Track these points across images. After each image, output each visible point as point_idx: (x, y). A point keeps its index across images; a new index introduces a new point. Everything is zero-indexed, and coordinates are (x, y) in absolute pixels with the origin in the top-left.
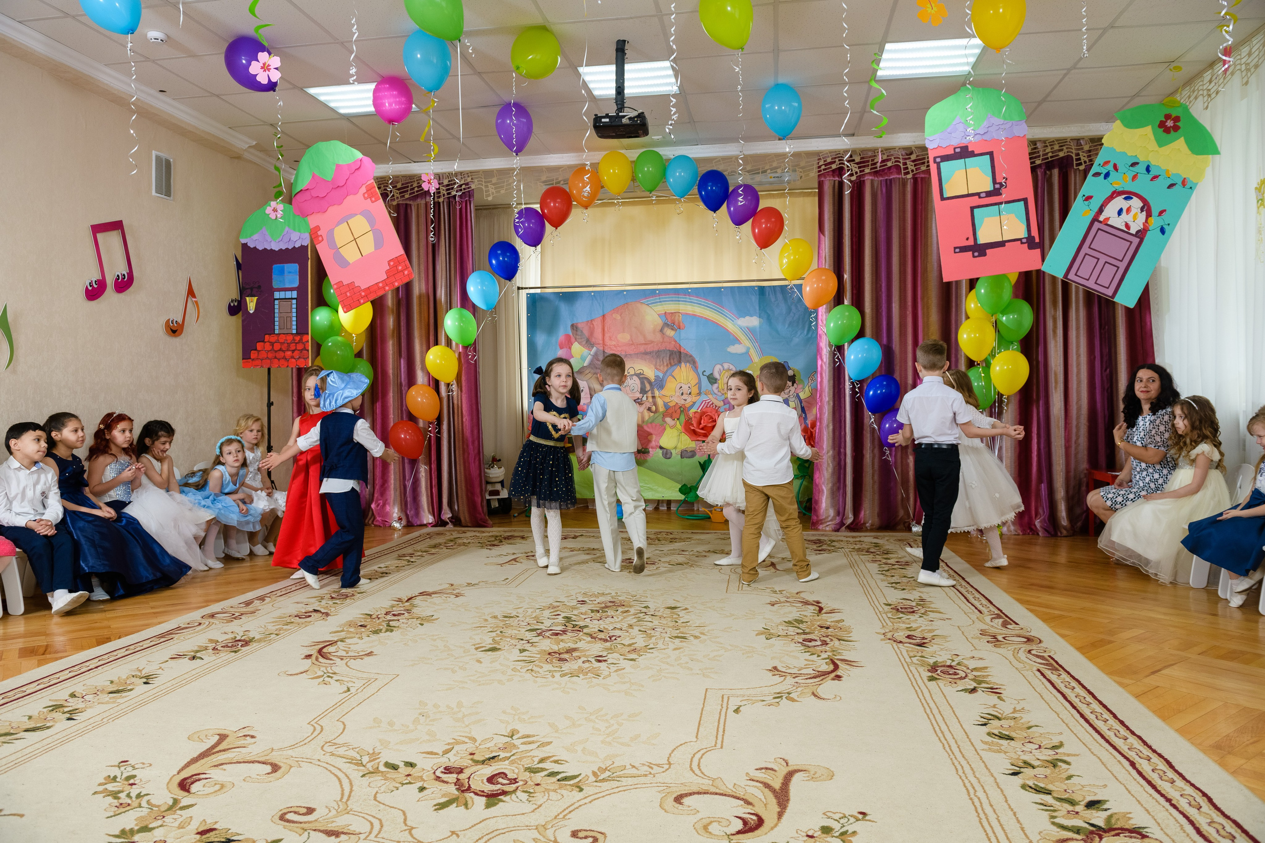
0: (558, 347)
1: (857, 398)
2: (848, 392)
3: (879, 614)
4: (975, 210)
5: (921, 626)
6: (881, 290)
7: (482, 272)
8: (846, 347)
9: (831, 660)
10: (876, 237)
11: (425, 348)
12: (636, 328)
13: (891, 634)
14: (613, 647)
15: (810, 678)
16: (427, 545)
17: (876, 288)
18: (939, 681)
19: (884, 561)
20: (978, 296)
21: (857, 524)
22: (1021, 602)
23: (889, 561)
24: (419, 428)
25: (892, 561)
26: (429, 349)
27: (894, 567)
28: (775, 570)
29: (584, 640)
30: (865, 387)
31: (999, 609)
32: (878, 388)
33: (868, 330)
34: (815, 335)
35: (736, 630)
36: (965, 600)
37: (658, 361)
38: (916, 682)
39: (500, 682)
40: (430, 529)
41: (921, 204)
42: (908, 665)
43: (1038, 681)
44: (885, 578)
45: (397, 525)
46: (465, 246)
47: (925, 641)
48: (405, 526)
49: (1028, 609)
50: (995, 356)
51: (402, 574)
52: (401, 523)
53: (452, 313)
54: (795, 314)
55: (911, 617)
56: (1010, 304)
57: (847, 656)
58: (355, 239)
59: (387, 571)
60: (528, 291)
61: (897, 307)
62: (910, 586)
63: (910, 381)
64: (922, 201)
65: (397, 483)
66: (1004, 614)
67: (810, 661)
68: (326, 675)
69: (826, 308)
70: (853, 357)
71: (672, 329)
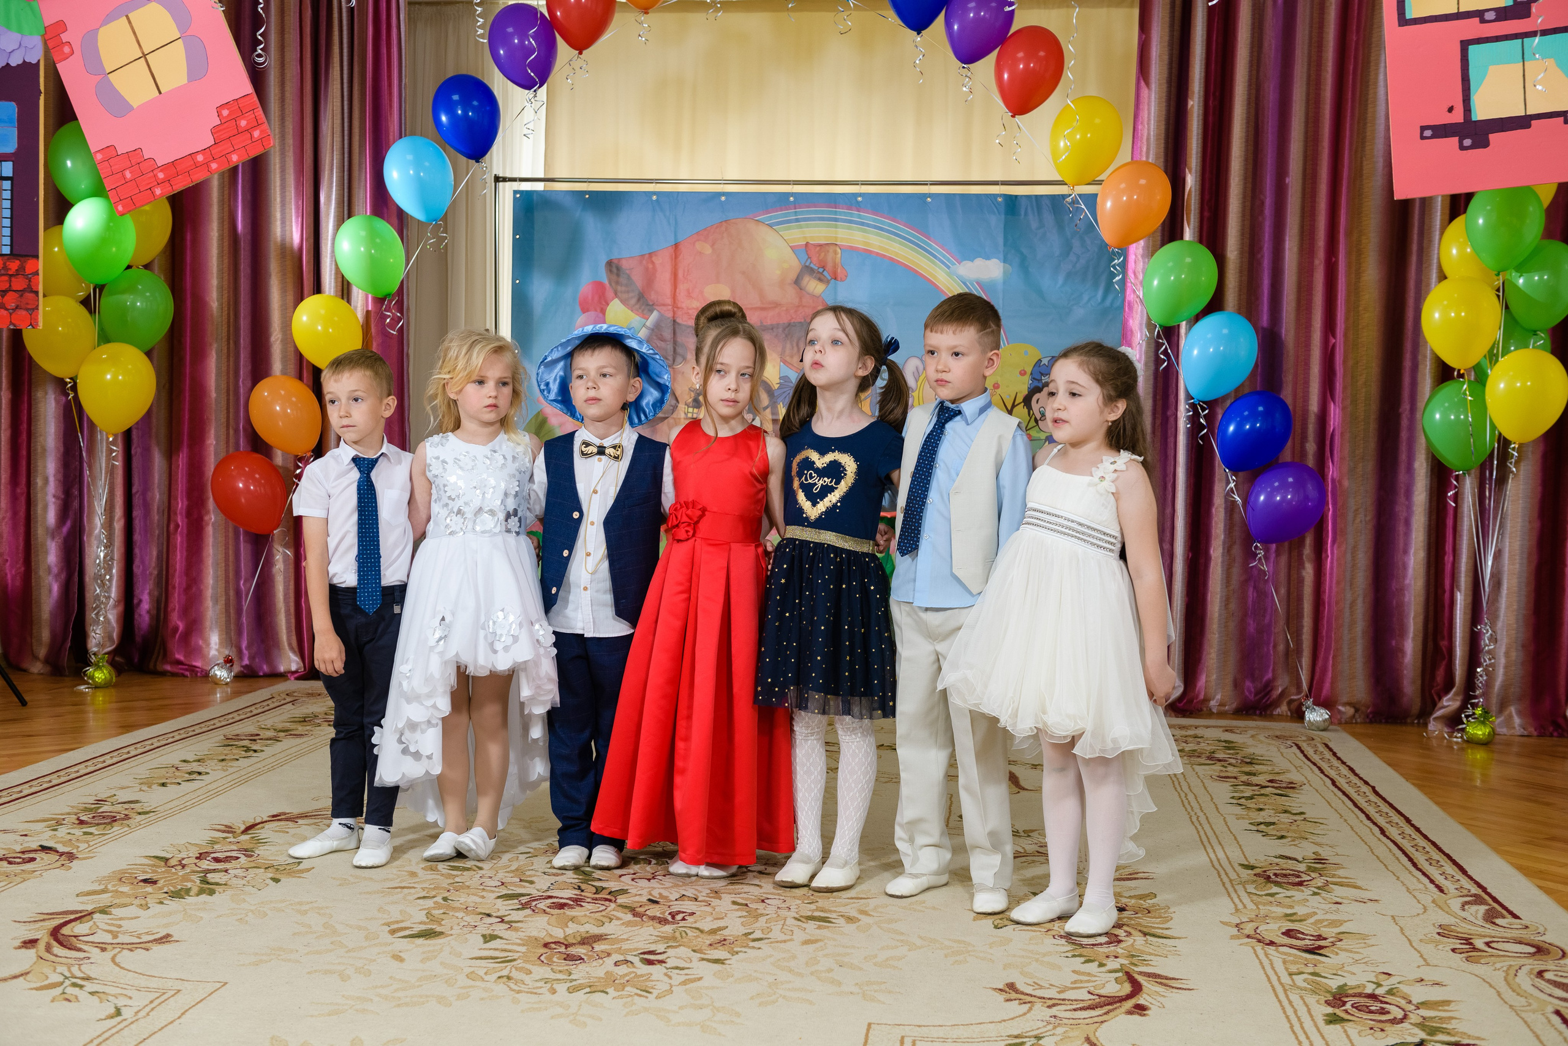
0: (578, 309)
1: (1202, 438)
2: (1183, 424)
3: (1228, 885)
4: (1472, 48)
5: (1315, 913)
6: (1262, 212)
7: (419, 141)
8: (1183, 331)
9: (1127, 974)
10: (1257, 98)
11: (290, 298)
12: (744, 273)
13: (1252, 926)
14: (677, 934)
15: (1081, 1009)
16: (285, 717)
17: (1252, 209)
18: (1347, 1026)
19: (1244, 778)
20: (1470, 231)
21: (1191, 701)
22: (1528, 872)
23: (1254, 780)
24: (275, 468)
25: (1261, 779)
26: (302, 300)
27: (1263, 791)
28: (1017, 790)
29: (618, 919)
30: (1220, 417)
31: (1479, 886)
32: (1245, 420)
33: (1231, 296)
34: (1118, 303)
35: (934, 908)
36: (1409, 864)
37: (788, 346)
38: (1301, 1024)
39: (441, 1000)
40: (292, 685)
41: (1358, 32)
42: (1285, 991)
43: (1555, 1034)
44: (1244, 812)
45: (221, 673)
46: (385, 83)
47: (1322, 943)
48: (237, 677)
49: (1540, 887)
50: (1497, 361)
51: (234, 776)
52: (230, 670)
53: (352, 226)
54: (1078, 257)
55: (1293, 892)
56: (1536, 252)
57: (1159, 966)
58: (145, 56)
59: (201, 769)
60: (516, 186)
61: (1295, 249)
62: (1295, 831)
63: (1314, 406)
64: (1358, 27)
65: (222, 584)
66: (1489, 895)
67: (1083, 974)
68: (67, 982)
69: (1146, 247)
70: (1195, 352)
71: (820, 280)
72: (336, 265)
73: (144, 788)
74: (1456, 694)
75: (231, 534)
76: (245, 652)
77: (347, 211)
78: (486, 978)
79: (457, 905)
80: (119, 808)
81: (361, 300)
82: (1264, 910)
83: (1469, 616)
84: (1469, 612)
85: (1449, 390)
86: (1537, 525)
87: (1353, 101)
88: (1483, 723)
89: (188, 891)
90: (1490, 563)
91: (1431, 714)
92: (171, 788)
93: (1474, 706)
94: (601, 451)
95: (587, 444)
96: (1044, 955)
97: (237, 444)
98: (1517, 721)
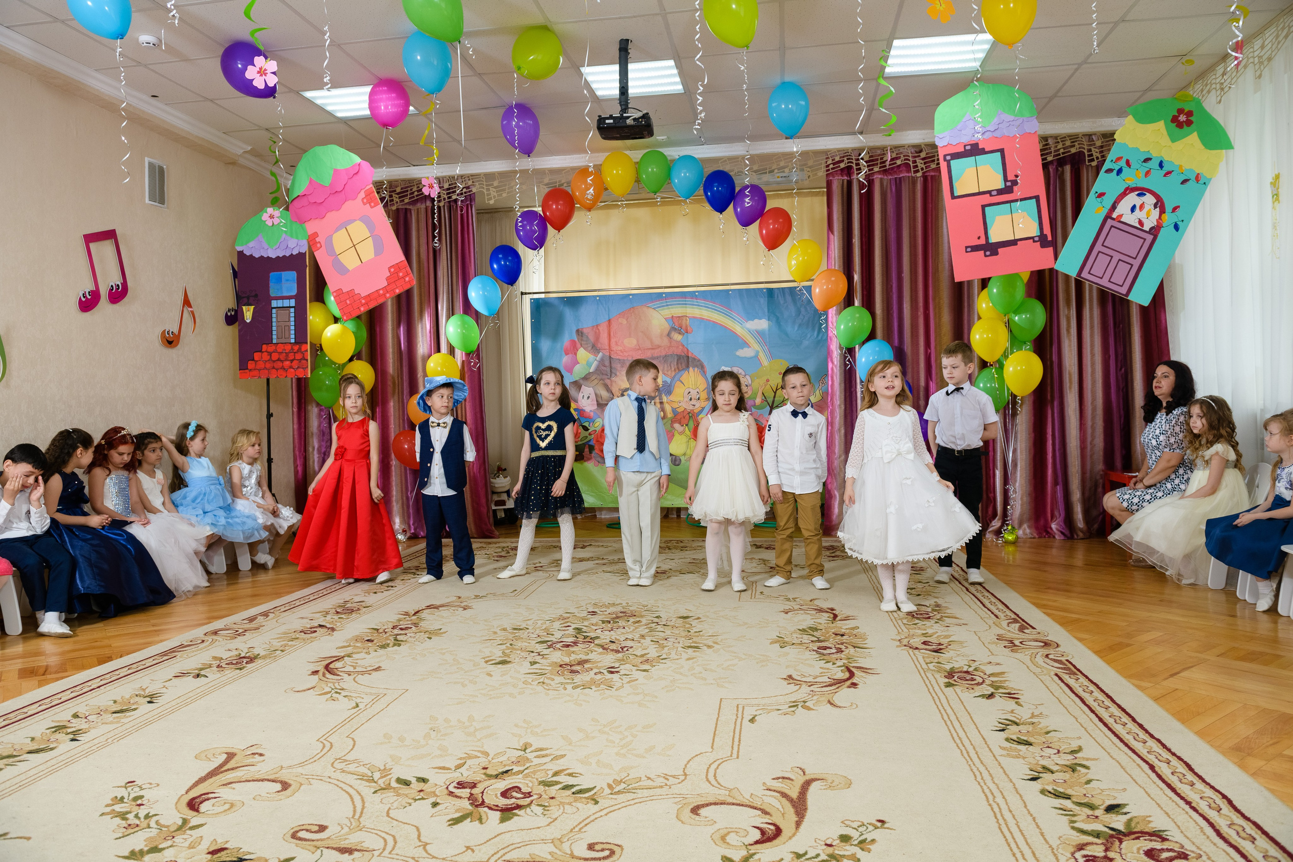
0: (564, 353)
3: (894, 620)
4: (986, 208)
5: (937, 632)
6: (892, 291)
7: (484, 278)
8: (857, 349)
9: (847, 667)
10: (886, 237)
11: (426, 355)
12: (642, 332)
13: (907, 640)
14: (625, 658)
15: (825, 686)
17: (887, 289)
18: (956, 688)
20: (989, 295)
22: (1038, 606)
26: (431, 356)
29: (595, 651)
31: (1015, 614)
33: (879, 332)
34: (824, 338)
35: (750, 639)
36: (981, 605)
38: (933, 688)
39: (511, 695)
41: (932, 203)
42: (924, 672)
43: (1056, 685)
46: (467, 251)
47: (941, 647)
48: (410, 538)
49: (1044, 613)
50: (1008, 357)
51: (409, 587)
52: (405, 535)
53: (454, 320)
54: (804, 316)
55: (926, 622)
56: (1022, 304)
57: (862, 663)
58: (354, 246)
59: (393, 585)
60: (531, 296)
61: (909, 308)
62: (925, 592)
63: (922, 383)
64: (932, 200)
65: (400, 494)
66: (1020, 618)
67: (825, 669)
68: (333, 691)
69: (837, 310)
70: (863, 360)
71: (679, 333)
72: (448, 340)
73: (367, 595)
74: (999, 520)
75: (403, 470)
76: (412, 527)
77: (451, 312)
78: (532, 683)
79: (517, 647)
80: (355, 605)
81: (459, 355)
82: (912, 632)
83: (1003, 481)
84: (1002, 479)
85: (986, 371)
86: (1032, 435)
87: (932, 235)
88: (1012, 533)
89: (388, 645)
90: (1011, 455)
91: (987, 530)
92: (379, 594)
93: (1007, 525)
94: (439, 425)
95: (433, 423)
96: (806, 660)
97: (404, 427)
98: (1028, 531)
